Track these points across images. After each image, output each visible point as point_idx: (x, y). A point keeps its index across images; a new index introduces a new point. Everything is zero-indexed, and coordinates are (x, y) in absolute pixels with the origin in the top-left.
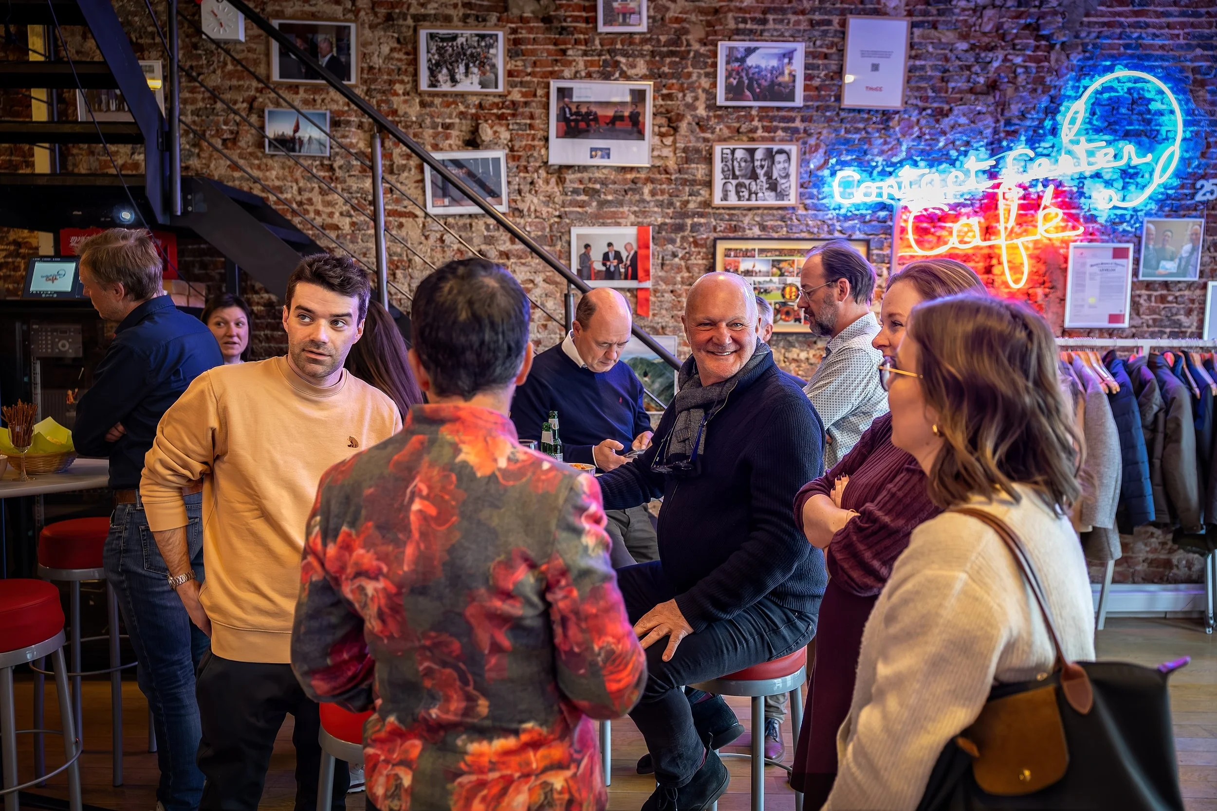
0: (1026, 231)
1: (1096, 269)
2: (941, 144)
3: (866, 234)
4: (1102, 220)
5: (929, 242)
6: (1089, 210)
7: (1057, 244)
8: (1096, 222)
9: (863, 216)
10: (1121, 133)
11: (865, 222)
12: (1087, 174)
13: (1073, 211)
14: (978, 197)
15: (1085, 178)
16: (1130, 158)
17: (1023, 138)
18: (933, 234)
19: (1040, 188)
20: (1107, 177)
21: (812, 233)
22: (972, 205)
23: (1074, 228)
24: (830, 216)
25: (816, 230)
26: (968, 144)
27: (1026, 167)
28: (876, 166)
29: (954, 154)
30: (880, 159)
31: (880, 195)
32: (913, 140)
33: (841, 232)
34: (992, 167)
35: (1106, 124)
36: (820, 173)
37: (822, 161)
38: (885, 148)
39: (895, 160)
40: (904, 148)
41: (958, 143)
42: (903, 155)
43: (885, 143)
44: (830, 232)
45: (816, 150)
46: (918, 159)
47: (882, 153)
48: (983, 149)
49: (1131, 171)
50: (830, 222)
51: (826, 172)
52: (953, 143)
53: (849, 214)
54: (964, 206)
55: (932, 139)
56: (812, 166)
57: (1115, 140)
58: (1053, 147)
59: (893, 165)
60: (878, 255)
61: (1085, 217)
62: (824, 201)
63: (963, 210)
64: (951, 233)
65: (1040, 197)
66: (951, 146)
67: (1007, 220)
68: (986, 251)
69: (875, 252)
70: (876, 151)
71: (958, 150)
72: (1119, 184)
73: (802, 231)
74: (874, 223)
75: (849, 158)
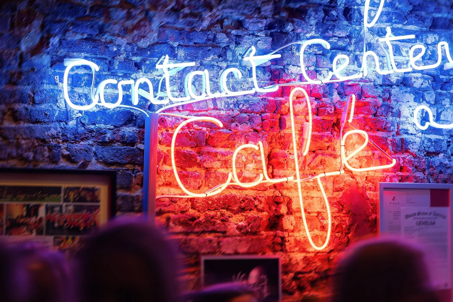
0: (322, 162)
1: (412, 221)
2: (206, 24)
3: (106, 163)
4: (414, 149)
5: (196, 177)
6: (398, 133)
7: (362, 182)
8: (407, 151)
9: (101, 133)
10: (428, 23)
11: (104, 144)
12: (394, 79)
13: (380, 134)
14: (258, 108)
15: (391, 86)
16: (444, 59)
17: (313, 22)
18: (200, 165)
19: (336, 97)
20: (417, 84)
21: (26, 160)
22: (251, 119)
23: (382, 160)
24: (53, 132)
25: (31, 155)
26: (239, 25)
27: (317, 65)
28: (118, 53)
29: (223, 39)
30: (123, 41)
31: (127, 100)
32: (168, 14)
33: (68, 158)
34: (275, 61)
35: (411, 8)
36: (36, 60)
37: (37, 39)
38: (129, 23)
39: (143, 44)
40: (155, 25)
41: (226, 23)
42: (154, 37)
43: (129, 16)
44: (53, 159)
45: (29, 22)
46: (176, 44)
47: (126, 31)
48: (262, 34)
49: (443, 77)
50: (53, 143)
51: (46, 59)
52: (221, 22)
53: (81, 129)
54: (241, 121)
55: (192, 15)
56: (23, 48)
57: (422, 32)
58: (349, 37)
59: (141, 51)
60: (124, 198)
61: (394, 144)
62: (43, 106)
63: (241, 128)
64: (226, 164)
65: (337, 112)
66: (218, 27)
67: (300, 145)
68: (269, 193)
69: (120, 193)
70: (117, 28)
71: (228, 34)
72: (430, 97)
73: (10, 157)
74: (117, 145)
75: (78, 37)
